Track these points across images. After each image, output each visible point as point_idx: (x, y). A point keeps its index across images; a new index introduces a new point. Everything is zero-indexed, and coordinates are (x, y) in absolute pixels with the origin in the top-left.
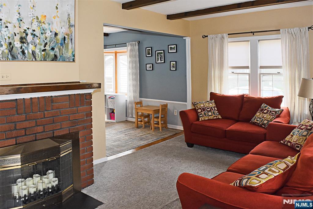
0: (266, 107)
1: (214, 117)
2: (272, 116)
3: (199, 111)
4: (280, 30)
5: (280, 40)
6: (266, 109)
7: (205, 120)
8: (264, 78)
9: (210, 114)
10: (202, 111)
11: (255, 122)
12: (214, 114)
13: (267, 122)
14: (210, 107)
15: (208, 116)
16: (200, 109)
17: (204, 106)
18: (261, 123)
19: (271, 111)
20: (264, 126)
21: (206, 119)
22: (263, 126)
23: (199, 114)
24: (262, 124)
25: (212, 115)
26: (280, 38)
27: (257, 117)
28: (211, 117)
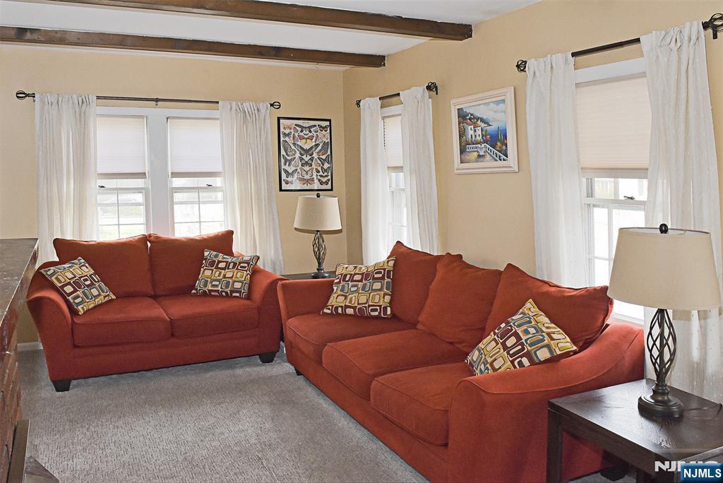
0: (216, 256)
1: (105, 297)
2: (245, 272)
3: (69, 289)
4: (218, 102)
5: (218, 122)
6: (220, 260)
7: (88, 310)
8: (178, 197)
9: (95, 292)
10: (75, 291)
11: (210, 291)
12: (103, 292)
13: (242, 286)
14: (86, 276)
15: (92, 298)
16: (69, 284)
17: (75, 277)
18: (228, 290)
19: (235, 264)
20: (238, 295)
21: (90, 307)
22: (234, 294)
23: (70, 298)
24: (232, 292)
25: (99, 295)
26: (218, 117)
27: (209, 280)
28: (99, 301)
